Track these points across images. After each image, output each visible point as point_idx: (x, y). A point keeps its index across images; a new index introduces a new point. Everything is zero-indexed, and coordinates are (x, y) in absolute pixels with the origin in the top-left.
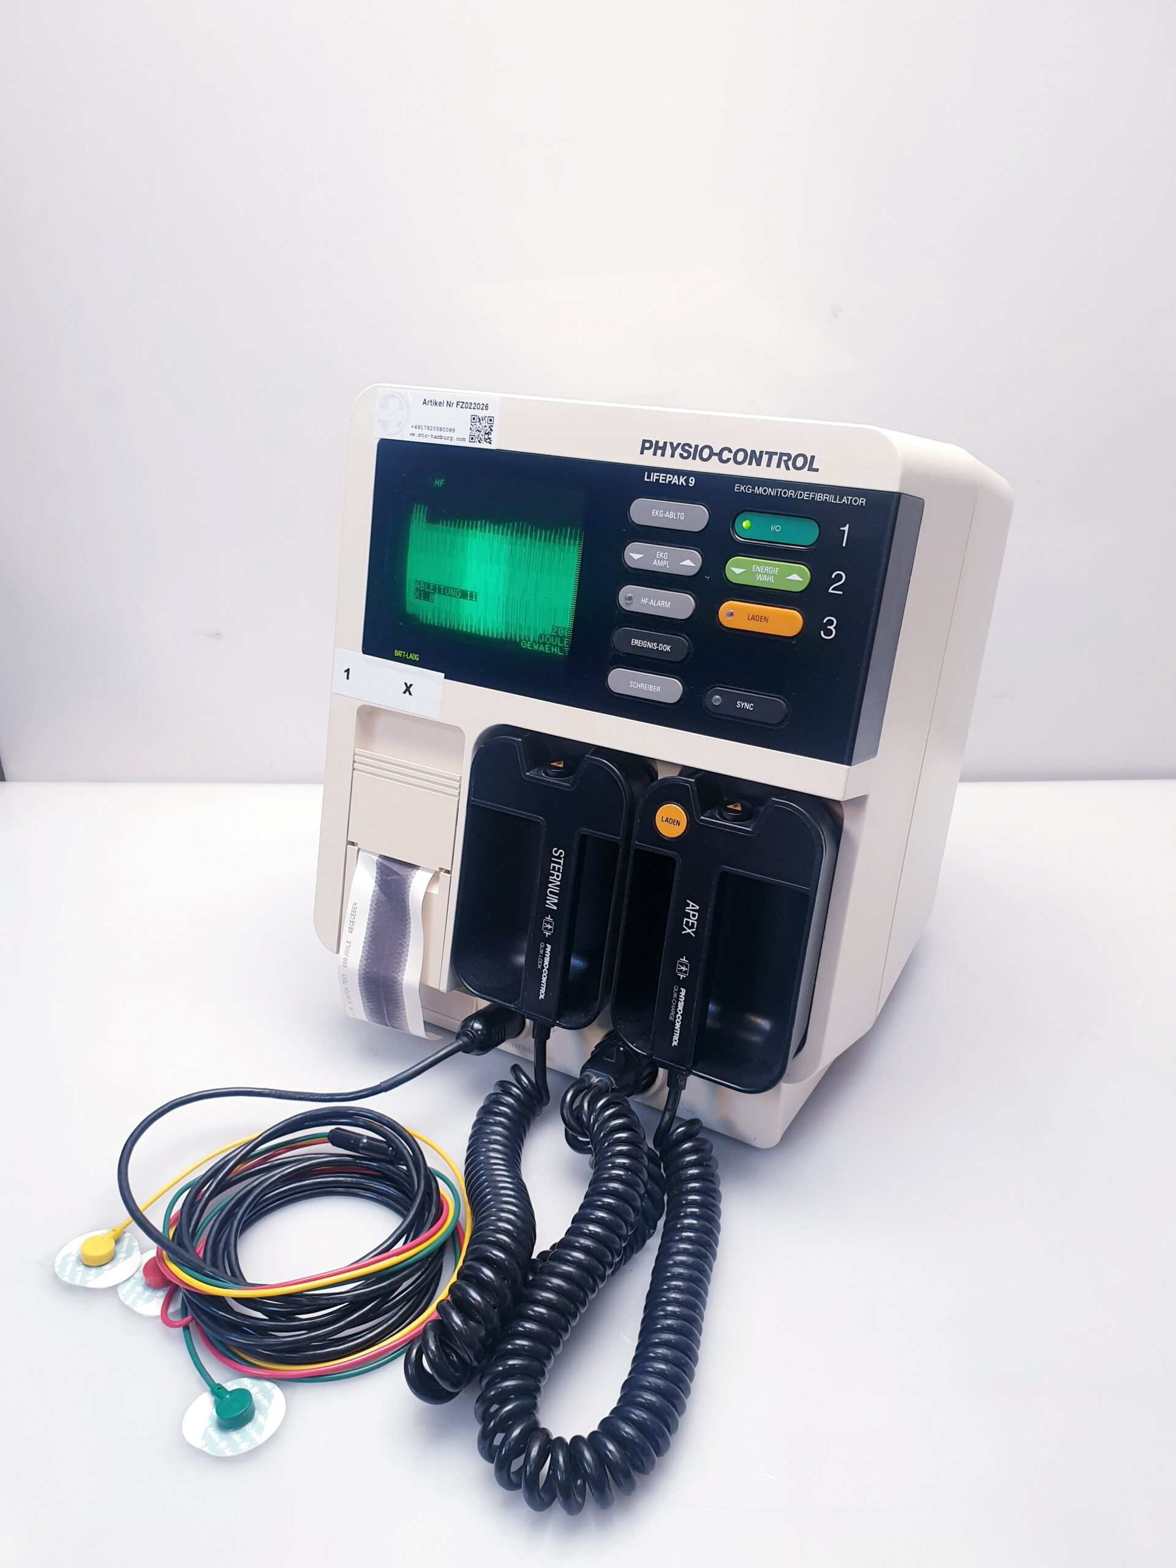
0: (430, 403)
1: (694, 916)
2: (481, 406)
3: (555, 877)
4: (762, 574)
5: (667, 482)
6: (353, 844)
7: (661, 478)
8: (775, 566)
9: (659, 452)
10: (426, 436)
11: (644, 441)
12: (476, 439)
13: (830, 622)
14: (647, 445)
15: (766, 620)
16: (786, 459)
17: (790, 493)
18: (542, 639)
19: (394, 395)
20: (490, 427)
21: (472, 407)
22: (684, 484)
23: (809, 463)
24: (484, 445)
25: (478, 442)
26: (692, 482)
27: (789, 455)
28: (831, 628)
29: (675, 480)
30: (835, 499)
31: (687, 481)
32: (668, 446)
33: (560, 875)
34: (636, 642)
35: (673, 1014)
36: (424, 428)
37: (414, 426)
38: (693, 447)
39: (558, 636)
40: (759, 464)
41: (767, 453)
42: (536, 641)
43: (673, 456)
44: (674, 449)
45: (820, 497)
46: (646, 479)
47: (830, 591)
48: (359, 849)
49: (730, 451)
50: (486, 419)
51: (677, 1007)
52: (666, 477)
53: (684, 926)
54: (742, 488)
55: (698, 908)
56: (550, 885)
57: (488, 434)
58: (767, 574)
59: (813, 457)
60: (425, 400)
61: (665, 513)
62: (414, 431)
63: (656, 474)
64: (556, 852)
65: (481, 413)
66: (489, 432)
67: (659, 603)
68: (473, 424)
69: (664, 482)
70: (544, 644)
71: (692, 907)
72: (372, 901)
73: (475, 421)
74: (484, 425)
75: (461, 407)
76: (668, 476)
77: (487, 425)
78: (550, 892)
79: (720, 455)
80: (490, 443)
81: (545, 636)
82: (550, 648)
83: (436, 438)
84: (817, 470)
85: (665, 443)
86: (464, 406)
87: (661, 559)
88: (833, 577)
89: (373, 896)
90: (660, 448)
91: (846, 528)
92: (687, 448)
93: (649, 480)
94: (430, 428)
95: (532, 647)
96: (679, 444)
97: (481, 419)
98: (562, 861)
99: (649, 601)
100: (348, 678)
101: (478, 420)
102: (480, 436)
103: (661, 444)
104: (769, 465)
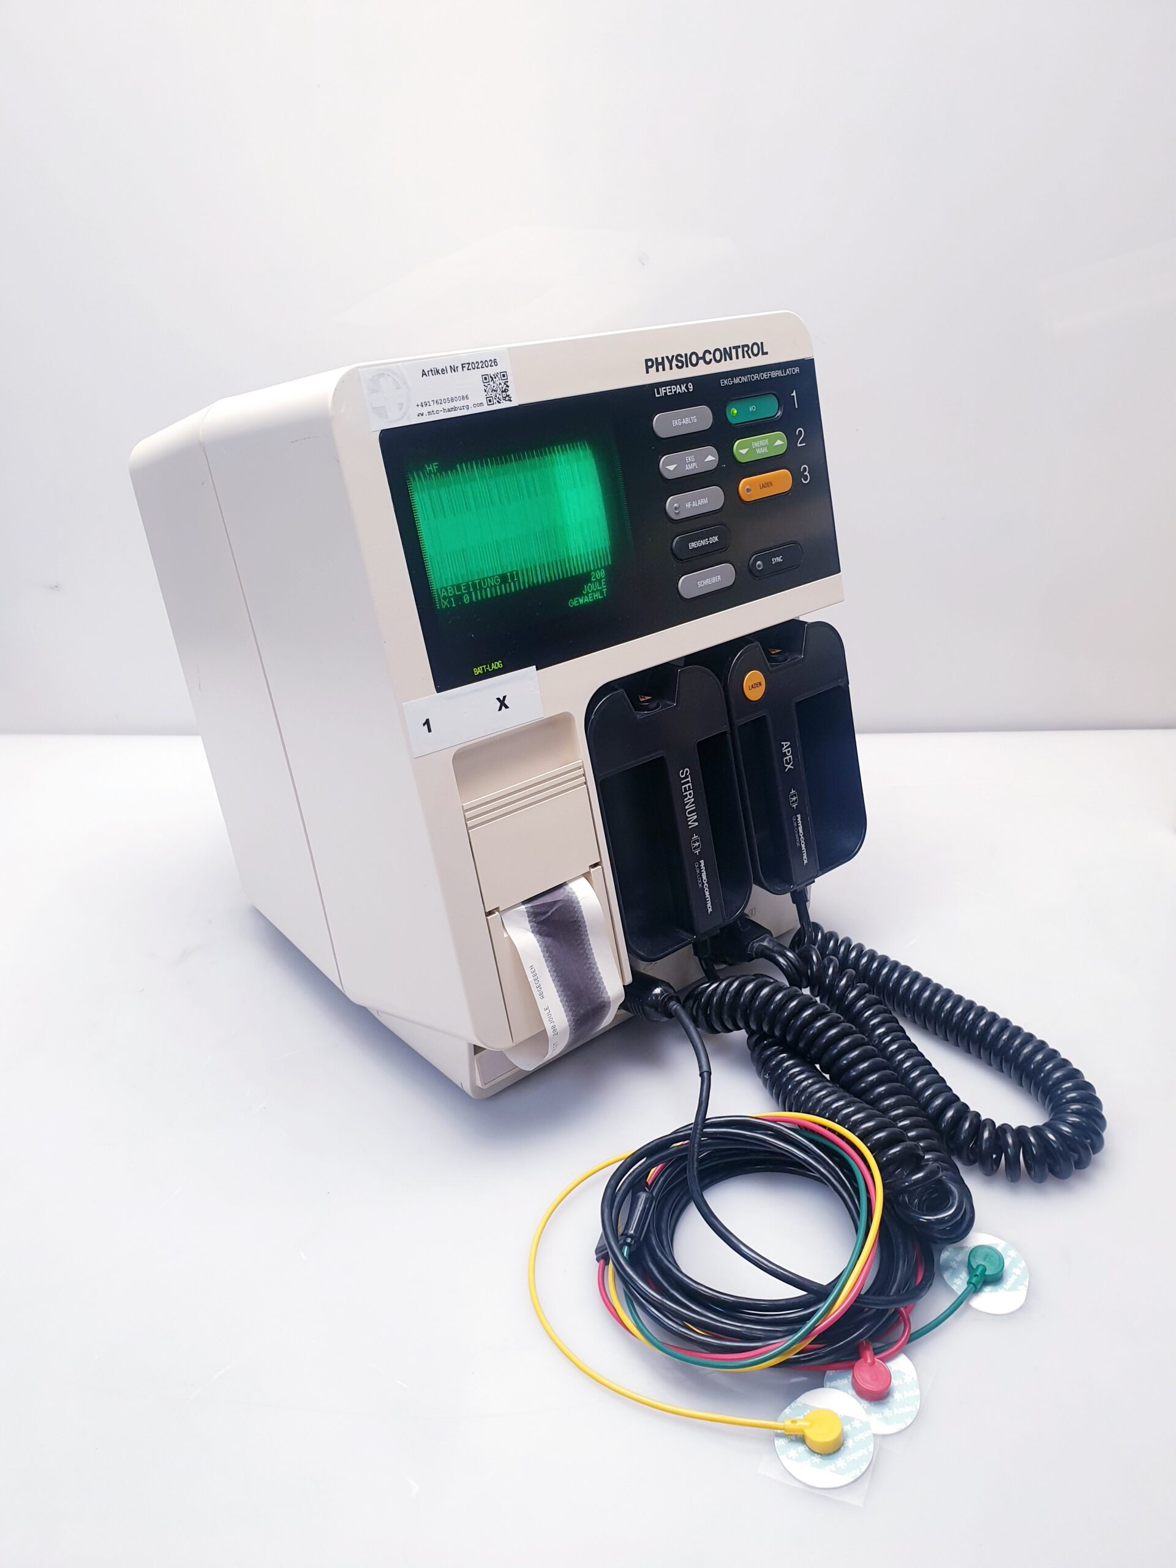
0: (430, 373)
2: (490, 363)
4: (758, 447)
5: (673, 393)
7: (668, 391)
8: (765, 438)
9: (660, 367)
11: (647, 361)
12: (495, 401)
16: (747, 350)
19: (384, 374)
20: (505, 384)
21: (480, 366)
22: (686, 391)
24: (505, 405)
25: (497, 403)
26: (691, 388)
27: (747, 346)
30: (783, 374)
31: (687, 387)
32: (666, 360)
35: (798, 840)
36: (431, 403)
37: (420, 404)
38: (684, 356)
41: (734, 348)
44: (670, 362)
45: (774, 374)
46: (657, 396)
47: (799, 445)
50: (499, 376)
51: (798, 832)
52: (671, 389)
53: (786, 765)
54: (725, 382)
55: (789, 743)
58: (762, 447)
59: (762, 343)
60: (423, 370)
61: (682, 421)
62: (421, 410)
63: (663, 388)
64: (682, 774)
65: (491, 371)
66: (505, 389)
68: (486, 384)
69: (671, 394)
73: (488, 381)
74: (498, 383)
75: (468, 369)
76: (672, 387)
77: (501, 382)
78: (689, 813)
80: (510, 401)
83: (449, 411)
84: (767, 353)
85: (663, 358)
86: (470, 367)
87: (691, 463)
88: (797, 434)
90: (660, 364)
93: (659, 396)
94: (440, 402)
97: (493, 377)
99: (692, 503)
100: (430, 730)
101: (490, 379)
102: (498, 395)
103: (660, 360)
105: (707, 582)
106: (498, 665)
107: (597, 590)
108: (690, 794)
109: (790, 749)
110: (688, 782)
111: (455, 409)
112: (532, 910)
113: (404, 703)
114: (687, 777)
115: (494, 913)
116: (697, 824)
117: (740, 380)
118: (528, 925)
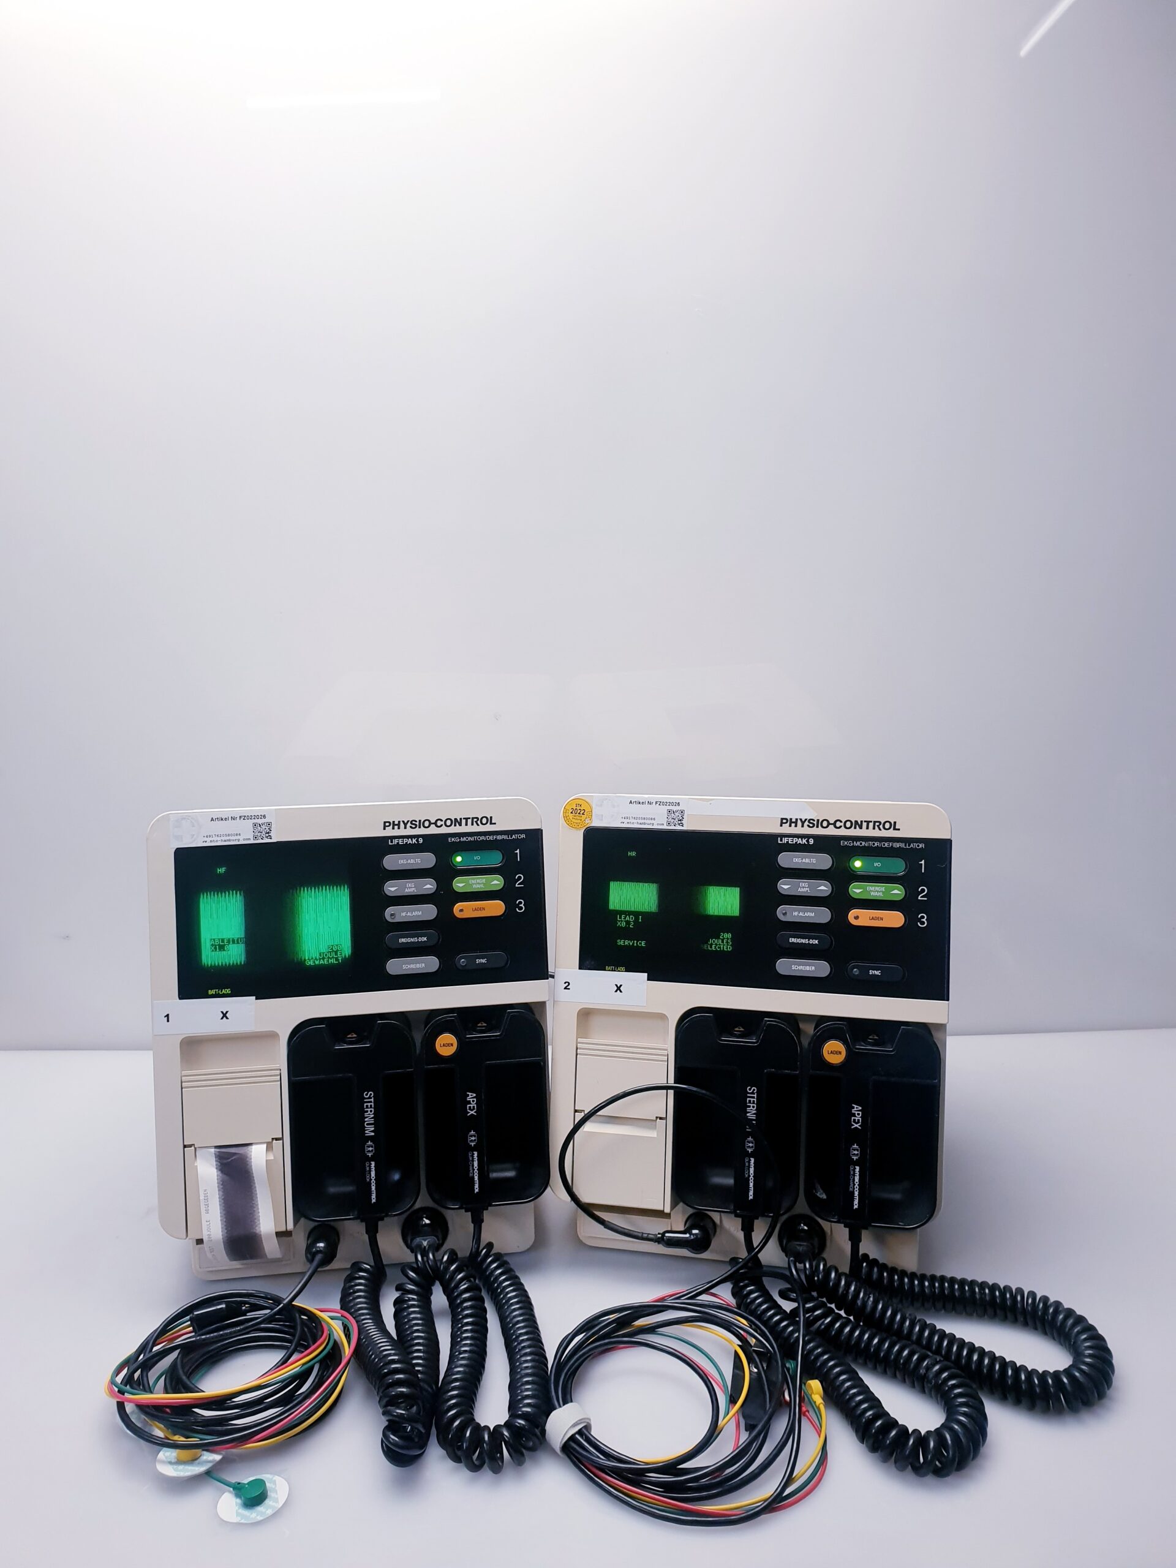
1: (473, 1101)
3: (369, 1112)
6: (190, 1146)
10: (217, 841)
11: (385, 823)
13: (520, 903)
14: (387, 824)
15: (484, 909)
16: (476, 820)
17: (482, 838)
18: (322, 956)
19: (185, 818)
23: (490, 821)
26: (421, 841)
27: (477, 818)
28: (522, 905)
29: (410, 841)
31: (417, 841)
33: (373, 1109)
34: (403, 940)
35: (471, 1171)
38: (418, 821)
39: (333, 951)
40: (460, 825)
41: (464, 818)
42: (318, 958)
43: (405, 828)
44: (405, 824)
48: (195, 1149)
49: (442, 820)
56: (366, 1120)
57: (268, 833)
67: (414, 914)
70: (323, 959)
71: (471, 1096)
72: (218, 1183)
78: (367, 1124)
79: (435, 823)
81: (323, 953)
82: (328, 961)
84: (495, 824)
85: (399, 822)
86: (246, 818)
89: (217, 1179)
90: (396, 825)
91: (518, 851)
92: (414, 822)
95: (314, 962)
96: (408, 821)
98: (372, 1100)
99: (407, 913)
100: (168, 1021)
104: (466, 825)
105: (413, 966)
106: (228, 991)
107: (333, 957)
108: (371, 1111)
109: (475, 1099)
110: (371, 1102)
111: (229, 840)
112: (218, 1154)
113: (155, 1002)
114: (370, 1098)
115: (191, 1147)
116: (373, 1134)
117: (467, 839)
118: (215, 1163)
